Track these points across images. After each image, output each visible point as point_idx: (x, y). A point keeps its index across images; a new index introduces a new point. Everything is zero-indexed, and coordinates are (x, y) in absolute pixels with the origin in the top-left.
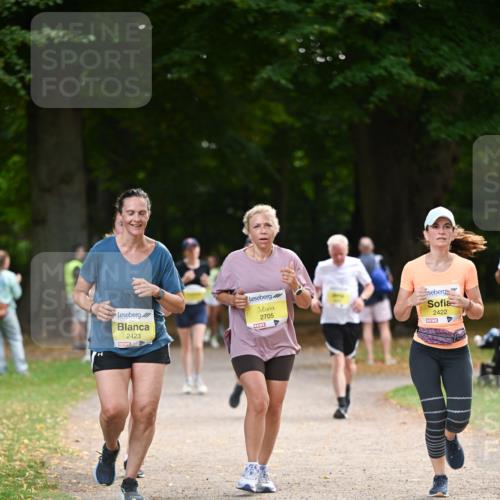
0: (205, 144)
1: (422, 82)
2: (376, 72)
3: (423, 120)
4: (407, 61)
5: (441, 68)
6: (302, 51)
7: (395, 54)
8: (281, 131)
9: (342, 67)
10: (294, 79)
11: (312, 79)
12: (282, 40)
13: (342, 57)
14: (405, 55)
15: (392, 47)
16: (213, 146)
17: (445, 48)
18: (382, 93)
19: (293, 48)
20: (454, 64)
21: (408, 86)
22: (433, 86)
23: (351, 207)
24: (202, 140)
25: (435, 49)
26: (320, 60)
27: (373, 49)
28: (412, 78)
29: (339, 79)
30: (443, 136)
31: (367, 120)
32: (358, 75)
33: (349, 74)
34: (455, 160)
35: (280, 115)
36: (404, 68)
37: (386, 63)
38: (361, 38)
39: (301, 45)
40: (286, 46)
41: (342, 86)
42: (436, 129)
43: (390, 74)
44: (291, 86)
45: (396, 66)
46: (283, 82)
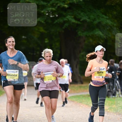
0: (23, 37)
1: (77, 22)
2: (65, 19)
3: (77, 31)
4: (73, 17)
5: (81, 19)
6: (47, 14)
7: (70, 15)
8: (42, 34)
9: (57, 18)
10: (45, 21)
11: (50, 21)
12: (42, 12)
13: (57, 16)
14: (72, 15)
15: (69, 14)
16: (26, 37)
17: (82, 14)
18: (66, 25)
19: (45, 13)
20: (84, 18)
21: (73, 23)
22: (79, 23)
23: (59, 52)
24: (23, 36)
25: (79, 14)
26: (51, 16)
27: (64, 14)
28: (74, 21)
29: (56, 21)
30: (81, 35)
31: (63, 31)
32: (61, 20)
33: (58, 20)
34: (84, 41)
35: (42, 30)
36: (72, 18)
37: (67, 17)
38: (62, 11)
39: (47, 13)
40: (43, 13)
41: (57, 23)
42: (80, 33)
43: (69, 20)
44: (44, 23)
45: (70, 18)
46: (43, 22)
